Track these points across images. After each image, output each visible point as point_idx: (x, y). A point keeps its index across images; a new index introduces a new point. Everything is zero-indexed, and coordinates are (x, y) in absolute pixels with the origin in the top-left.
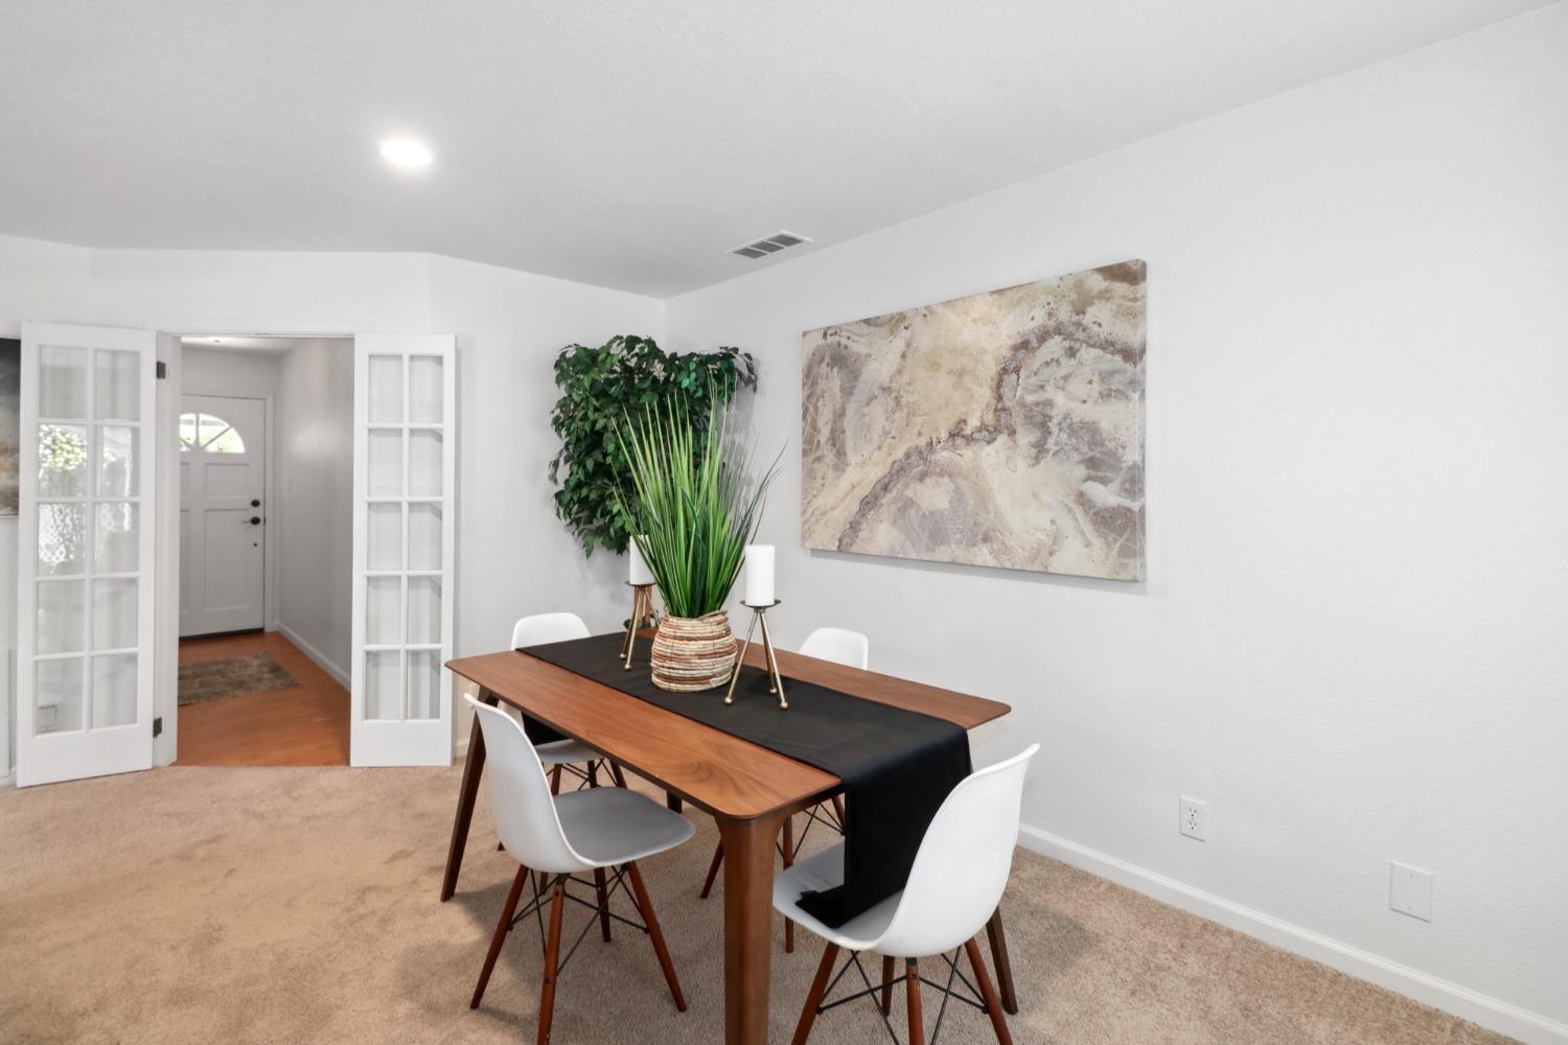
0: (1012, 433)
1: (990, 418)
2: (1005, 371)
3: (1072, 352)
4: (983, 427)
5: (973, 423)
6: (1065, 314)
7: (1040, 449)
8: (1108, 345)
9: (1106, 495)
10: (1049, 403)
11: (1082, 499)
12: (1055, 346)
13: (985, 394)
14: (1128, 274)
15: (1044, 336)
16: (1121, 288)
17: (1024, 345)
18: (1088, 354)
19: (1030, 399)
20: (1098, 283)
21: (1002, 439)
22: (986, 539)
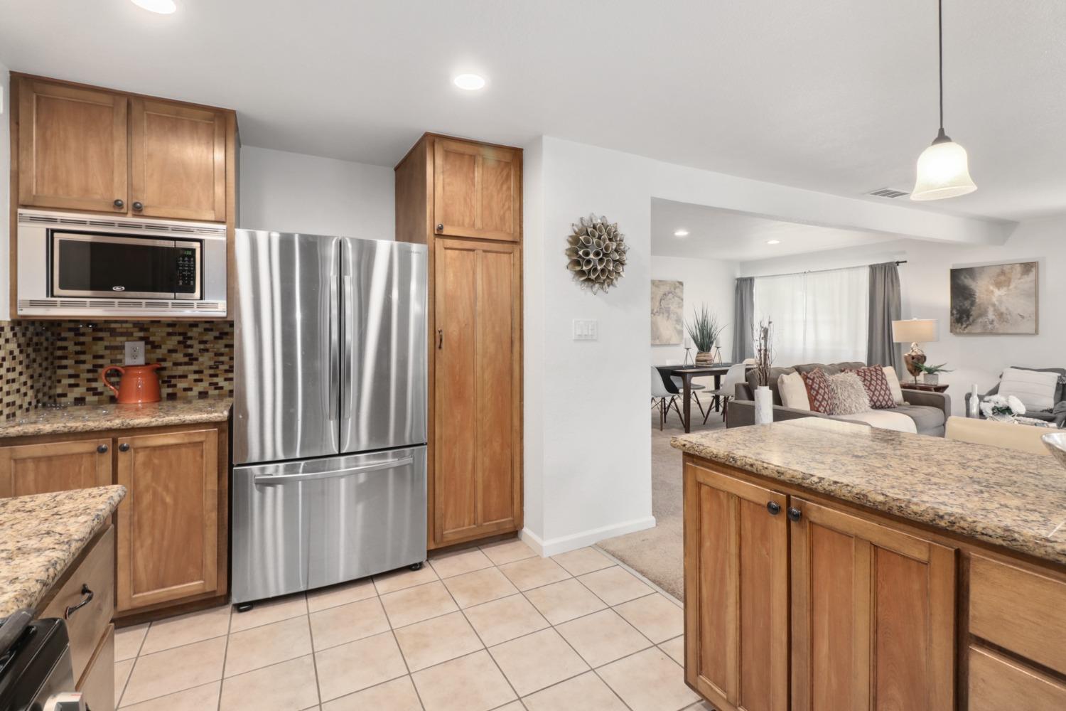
0: (663, 313)
1: (658, 310)
2: (661, 300)
3: (673, 297)
4: (657, 312)
5: (655, 310)
6: (673, 290)
7: (668, 317)
8: (679, 297)
9: (679, 327)
10: (669, 308)
11: (675, 328)
12: (670, 295)
13: (658, 304)
14: (681, 283)
15: (669, 293)
16: (681, 286)
17: (665, 294)
18: (676, 298)
19: (666, 306)
20: (678, 285)
21: (661, 315)
22: (658, 338)
